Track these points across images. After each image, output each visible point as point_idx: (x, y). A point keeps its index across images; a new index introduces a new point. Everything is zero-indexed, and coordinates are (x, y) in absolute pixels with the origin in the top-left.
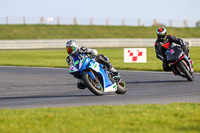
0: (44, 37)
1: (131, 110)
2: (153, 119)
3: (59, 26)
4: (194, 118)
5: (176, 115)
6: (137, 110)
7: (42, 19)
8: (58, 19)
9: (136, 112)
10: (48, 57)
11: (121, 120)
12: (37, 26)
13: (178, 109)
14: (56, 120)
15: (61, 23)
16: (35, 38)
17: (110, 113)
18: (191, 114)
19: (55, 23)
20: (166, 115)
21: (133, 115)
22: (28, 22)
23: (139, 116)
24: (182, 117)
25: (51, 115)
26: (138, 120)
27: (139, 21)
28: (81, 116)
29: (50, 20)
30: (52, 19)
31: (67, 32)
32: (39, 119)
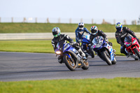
0: (26, 31)
1: (87, 82)
2: (103, 89)
3: (36, 23)
4: (131, 88)
5: (119, 86)
6: (91, 82)
7: (25, 19)
8: (36, 19)
9: (91, 84)
10: (29, 46)
11: (81, 89)
12: (21, 24)
13: (120, 81)
14: (35, 89)
15: (38, 22)
16: (19, 32)
17: (73, 84)
18: (129, 85)
19: (34, 22)
20: (112, 86)
21: (89, 86)
22: (15, 21)
23: (93, 87)
24: (123, 87)
25: (31, 86)
26: (92, 89)
27: (92, 20)
28: (52, 86)
29: (31, 20)
30: (31, 19)
31: (42, 28)
32: (23, 89)
